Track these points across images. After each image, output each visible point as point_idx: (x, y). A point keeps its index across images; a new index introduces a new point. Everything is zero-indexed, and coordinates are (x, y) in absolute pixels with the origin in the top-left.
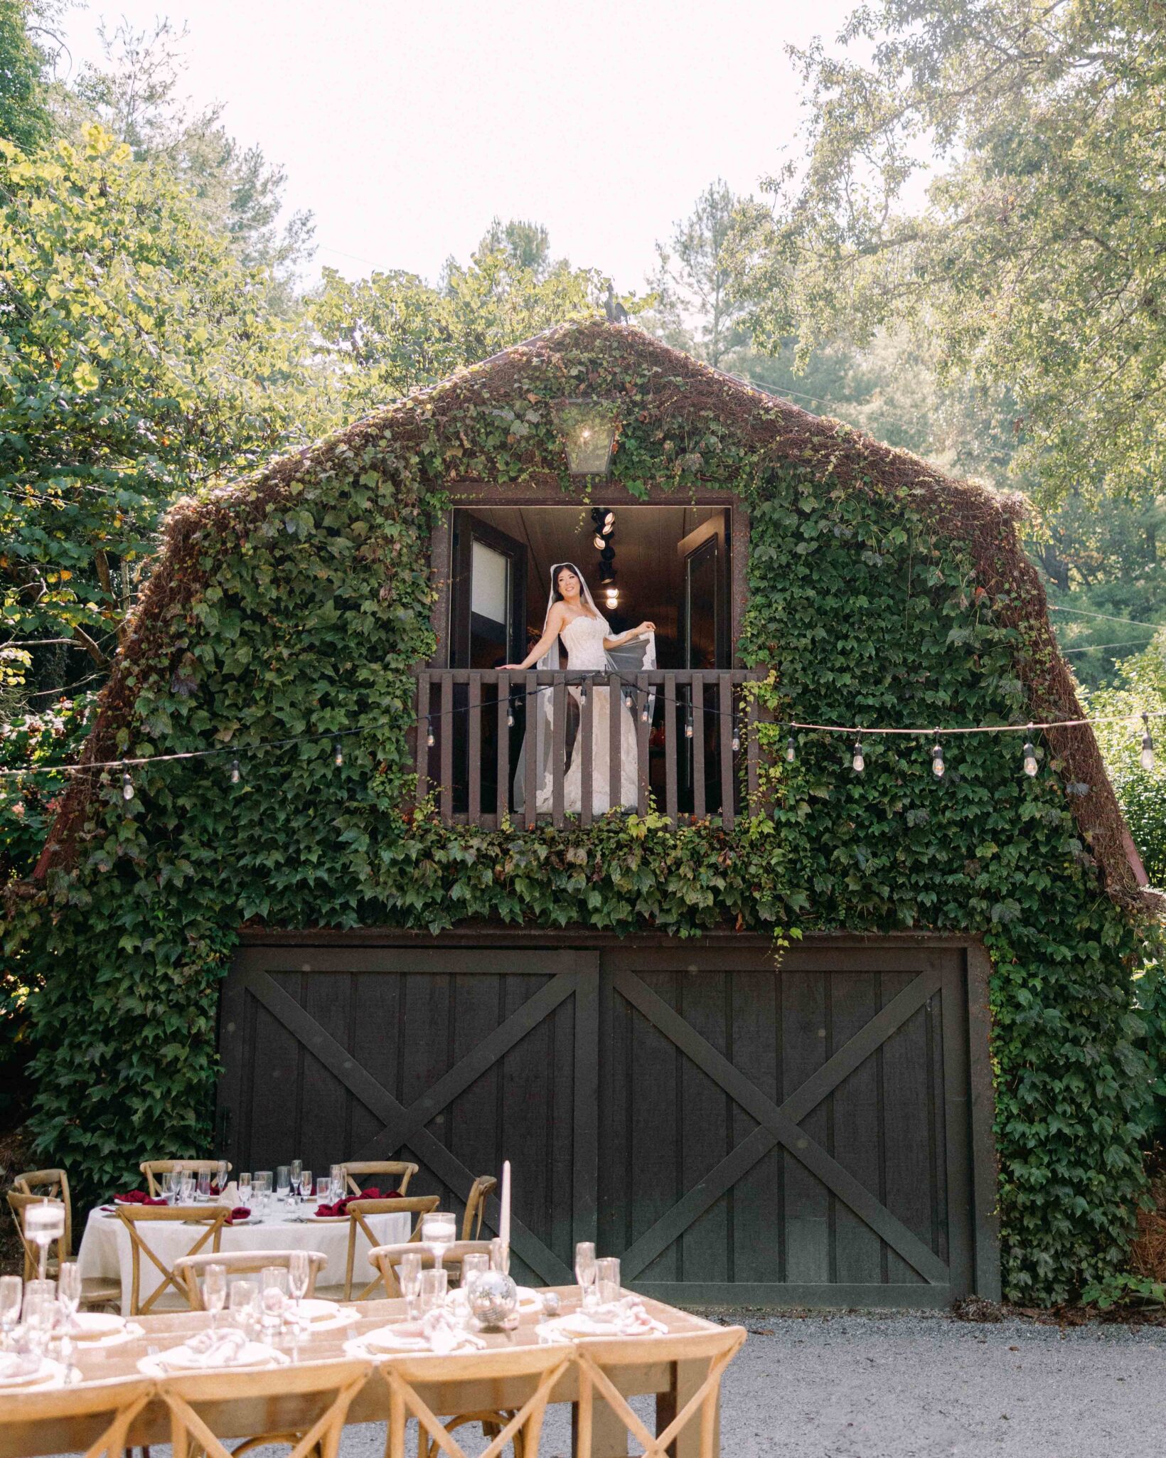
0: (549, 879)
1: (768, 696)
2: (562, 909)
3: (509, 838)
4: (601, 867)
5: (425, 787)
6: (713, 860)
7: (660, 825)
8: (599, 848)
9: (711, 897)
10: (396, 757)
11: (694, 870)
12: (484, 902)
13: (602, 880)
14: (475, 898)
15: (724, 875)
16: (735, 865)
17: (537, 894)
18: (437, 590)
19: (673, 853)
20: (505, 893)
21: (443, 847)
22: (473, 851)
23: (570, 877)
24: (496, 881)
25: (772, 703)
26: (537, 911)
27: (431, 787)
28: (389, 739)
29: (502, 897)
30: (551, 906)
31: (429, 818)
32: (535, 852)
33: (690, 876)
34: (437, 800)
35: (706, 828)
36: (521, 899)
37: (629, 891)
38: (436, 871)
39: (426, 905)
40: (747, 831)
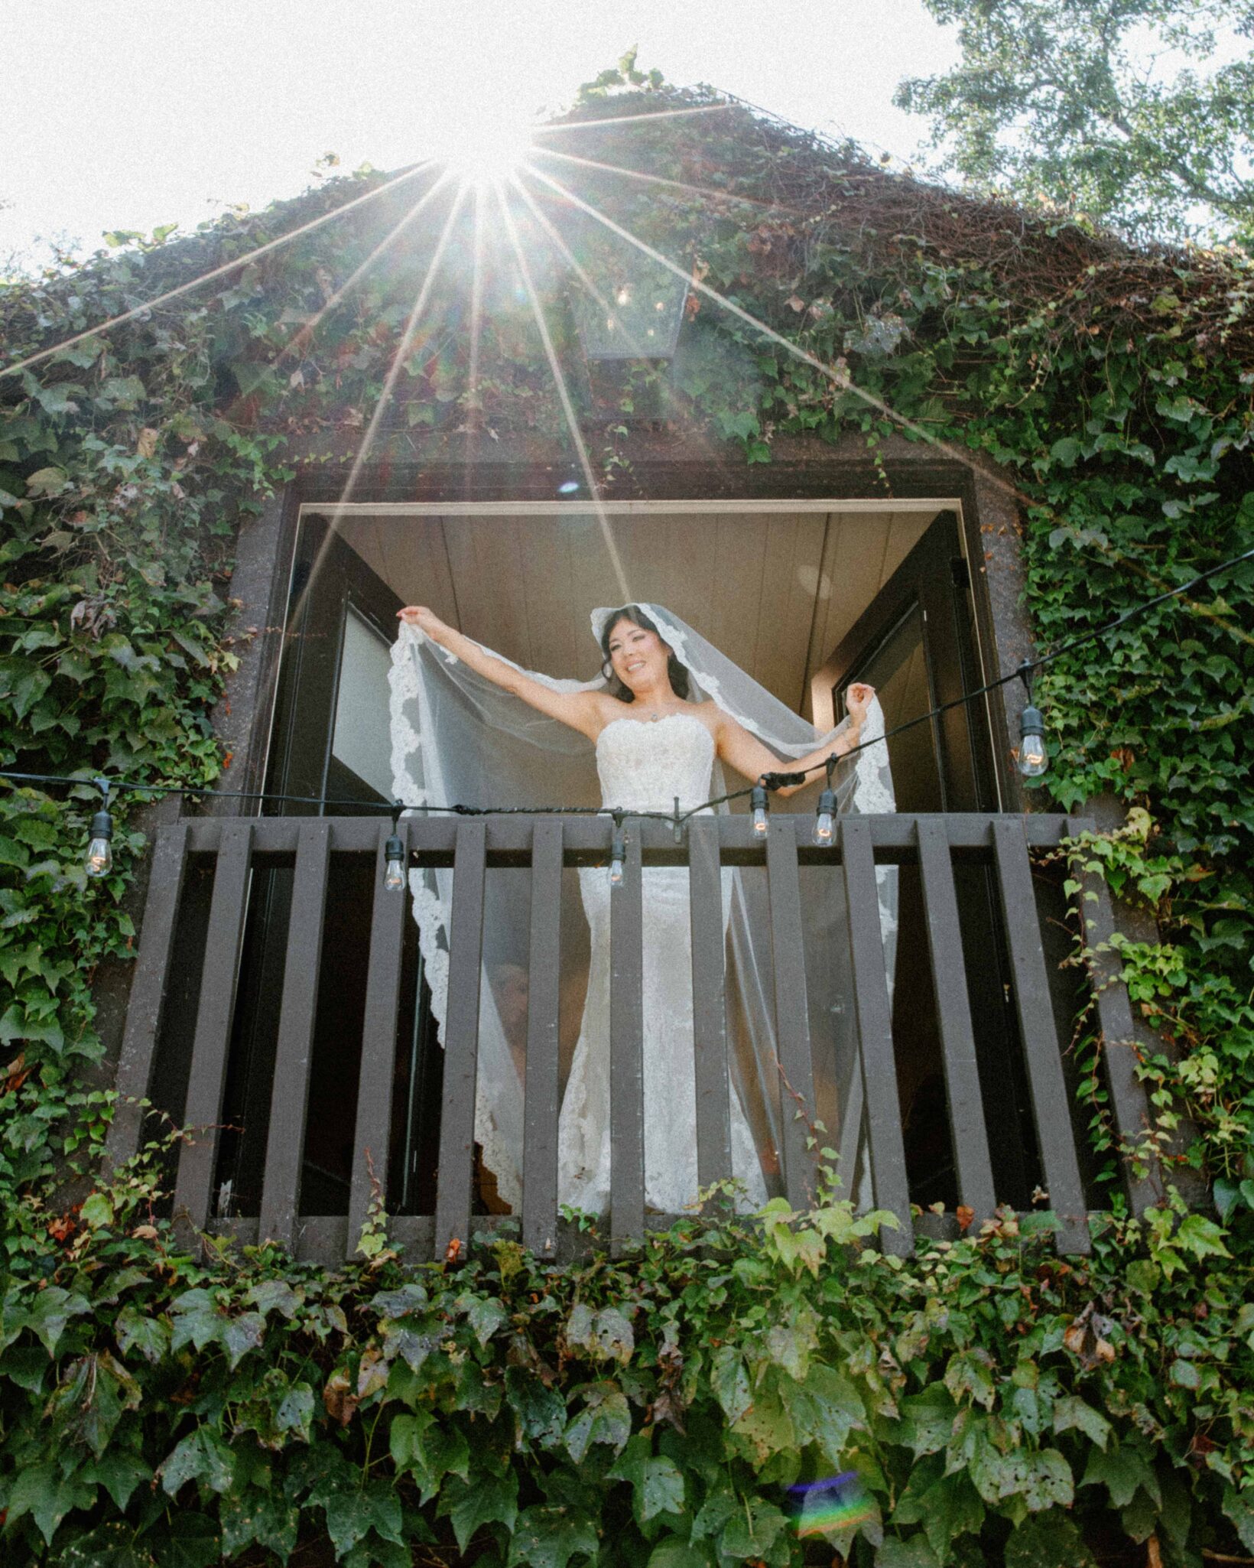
0: (506, 1414)
1: (1138, 867)
2: (547, 1528)
3: (379, 1280)
4: (677, 1375)
5: (135, 1131)
6: (1049, 1340)
7: (864, 1228)
8: (670, 1310)
9: (1059, 1467)
10: (55, 1039)
11: (995, 1378)
12: (281, 1507)
13: (686, 1416)
14: (249, 1490)
15: (1092, 1395)
16: (1126, 1355)
17: (462, 1471)
18: (242, 647)
19: (919, 1322)
20: (358, 1474)
21: (159, 1310)
22: (256, 1322)
23: (576, 1408)
24: (326, 1427)
25: (1155, 883)
26: (463, 1537)
27: (152, 1130)
28: (39, 982)
29: (345, 1487)
30: (511, 1517)
31: (128, 1219)
32: (462, 1318)
33: (984, 1394)
34: (168, 1164)
35: (1008, 1241)
36: (408, 1490)
37: (776, 1459)
38: (122, 1394)
39: (75, 1520)
40: (1141, 1252)
